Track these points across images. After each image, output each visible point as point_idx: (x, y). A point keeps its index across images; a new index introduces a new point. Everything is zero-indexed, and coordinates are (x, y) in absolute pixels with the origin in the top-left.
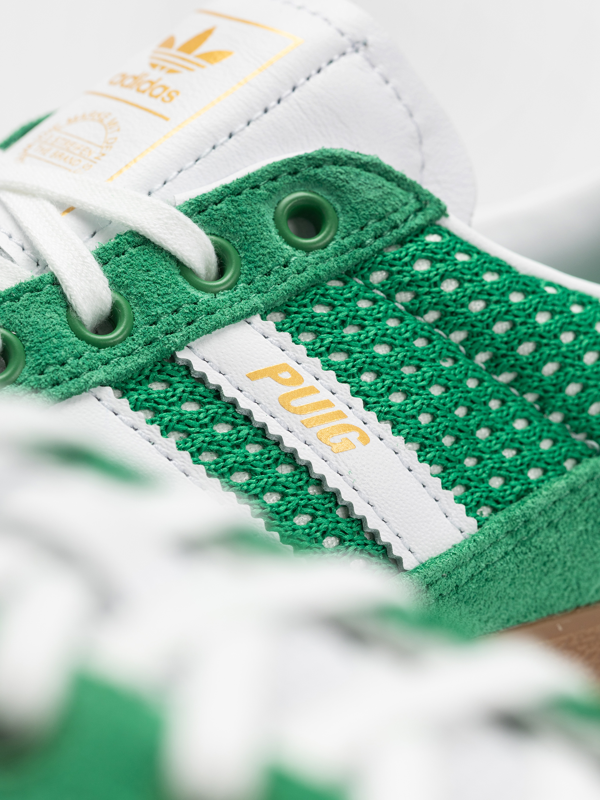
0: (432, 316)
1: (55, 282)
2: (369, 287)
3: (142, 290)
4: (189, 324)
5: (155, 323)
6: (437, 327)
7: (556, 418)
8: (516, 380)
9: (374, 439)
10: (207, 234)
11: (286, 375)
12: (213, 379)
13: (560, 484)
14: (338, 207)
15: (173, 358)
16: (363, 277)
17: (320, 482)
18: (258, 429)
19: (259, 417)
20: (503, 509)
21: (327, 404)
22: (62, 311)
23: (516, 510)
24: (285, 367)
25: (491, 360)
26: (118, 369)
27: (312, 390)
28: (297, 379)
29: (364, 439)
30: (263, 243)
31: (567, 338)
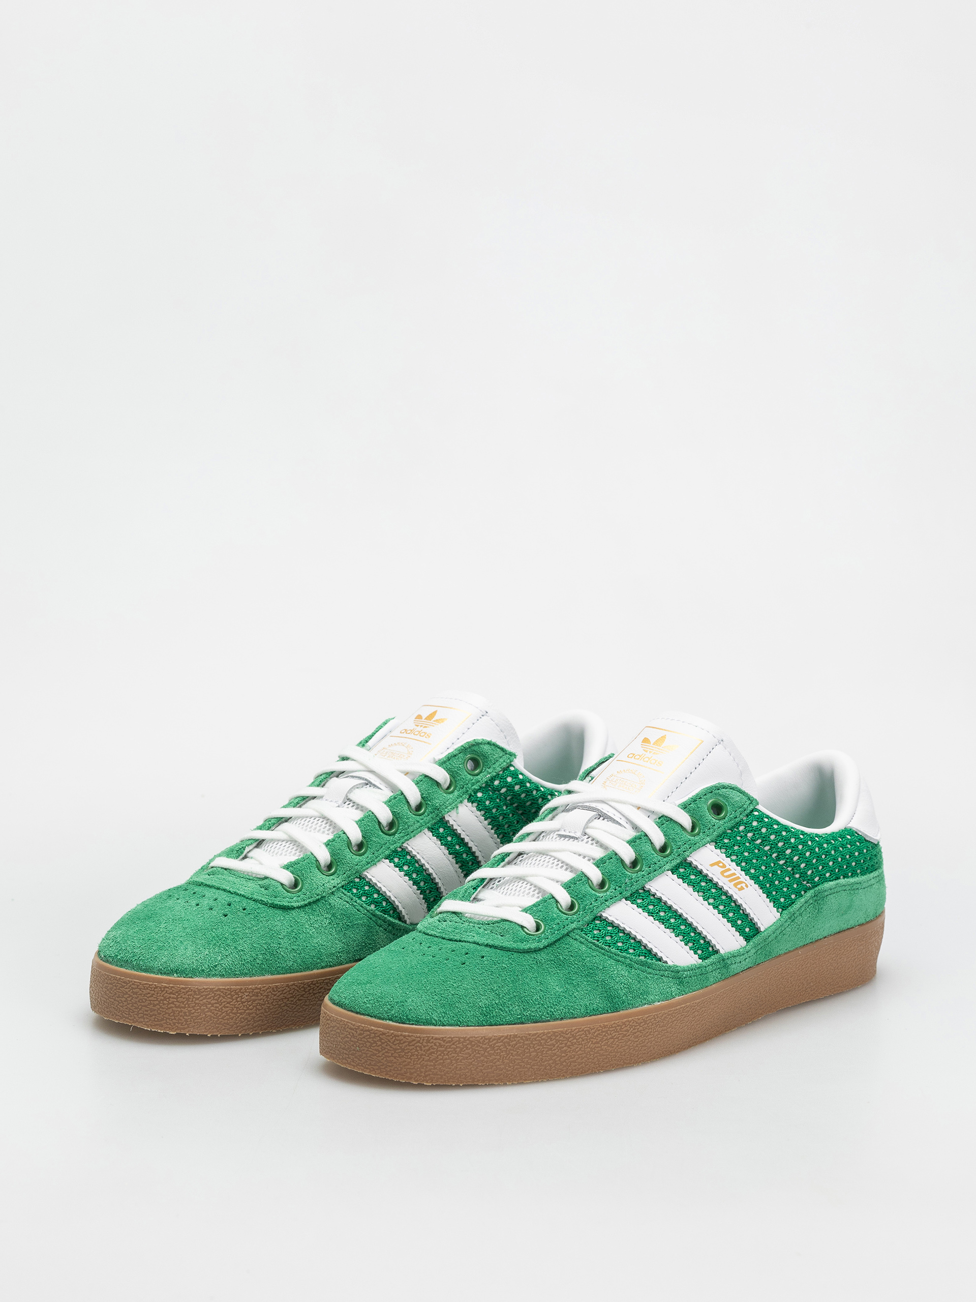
0: (759, 841)
1: (646, 835)
2: (739, 832)
3: (674, 837)
4: (690, 848)
5: (680, 848)
6: (761, 845)
7: (797, 876)
8: (785, 863)
9: (749, 886)
10: (690, 816)
11: (721, 865)
12: (700, 867)
13: (803, 900)
14: (727, 803)
15: (686, 860)
16: (737, 828)
17: (735, 902)
18: (714, 884)
19: (715, 880)
20: (786, 909)
21: (734, 874)
22: (650, 845)
23: (791, 909)
24: (720, 862)
25: (777, 856)
26: (672, 865)
27: (729, 870)
28: (724, 866)
29: (747, 886)
30: (707, 818)
31: (780, 844)
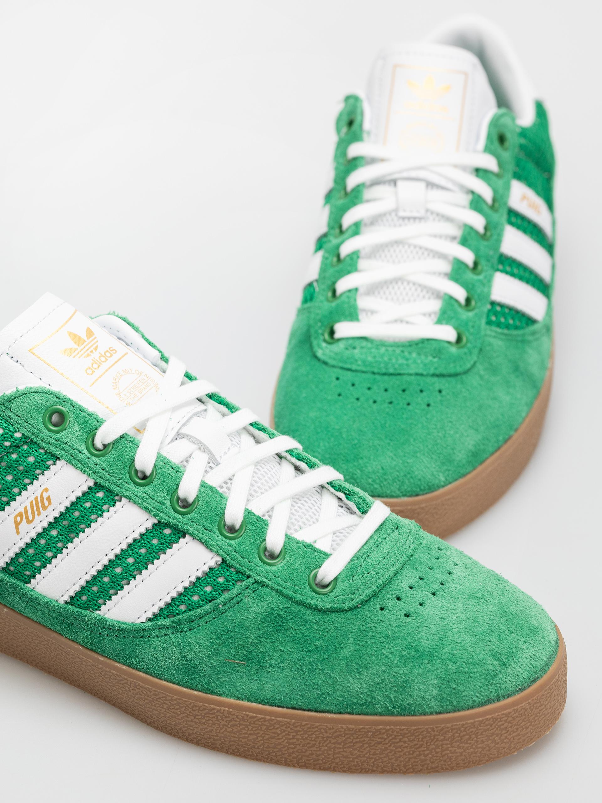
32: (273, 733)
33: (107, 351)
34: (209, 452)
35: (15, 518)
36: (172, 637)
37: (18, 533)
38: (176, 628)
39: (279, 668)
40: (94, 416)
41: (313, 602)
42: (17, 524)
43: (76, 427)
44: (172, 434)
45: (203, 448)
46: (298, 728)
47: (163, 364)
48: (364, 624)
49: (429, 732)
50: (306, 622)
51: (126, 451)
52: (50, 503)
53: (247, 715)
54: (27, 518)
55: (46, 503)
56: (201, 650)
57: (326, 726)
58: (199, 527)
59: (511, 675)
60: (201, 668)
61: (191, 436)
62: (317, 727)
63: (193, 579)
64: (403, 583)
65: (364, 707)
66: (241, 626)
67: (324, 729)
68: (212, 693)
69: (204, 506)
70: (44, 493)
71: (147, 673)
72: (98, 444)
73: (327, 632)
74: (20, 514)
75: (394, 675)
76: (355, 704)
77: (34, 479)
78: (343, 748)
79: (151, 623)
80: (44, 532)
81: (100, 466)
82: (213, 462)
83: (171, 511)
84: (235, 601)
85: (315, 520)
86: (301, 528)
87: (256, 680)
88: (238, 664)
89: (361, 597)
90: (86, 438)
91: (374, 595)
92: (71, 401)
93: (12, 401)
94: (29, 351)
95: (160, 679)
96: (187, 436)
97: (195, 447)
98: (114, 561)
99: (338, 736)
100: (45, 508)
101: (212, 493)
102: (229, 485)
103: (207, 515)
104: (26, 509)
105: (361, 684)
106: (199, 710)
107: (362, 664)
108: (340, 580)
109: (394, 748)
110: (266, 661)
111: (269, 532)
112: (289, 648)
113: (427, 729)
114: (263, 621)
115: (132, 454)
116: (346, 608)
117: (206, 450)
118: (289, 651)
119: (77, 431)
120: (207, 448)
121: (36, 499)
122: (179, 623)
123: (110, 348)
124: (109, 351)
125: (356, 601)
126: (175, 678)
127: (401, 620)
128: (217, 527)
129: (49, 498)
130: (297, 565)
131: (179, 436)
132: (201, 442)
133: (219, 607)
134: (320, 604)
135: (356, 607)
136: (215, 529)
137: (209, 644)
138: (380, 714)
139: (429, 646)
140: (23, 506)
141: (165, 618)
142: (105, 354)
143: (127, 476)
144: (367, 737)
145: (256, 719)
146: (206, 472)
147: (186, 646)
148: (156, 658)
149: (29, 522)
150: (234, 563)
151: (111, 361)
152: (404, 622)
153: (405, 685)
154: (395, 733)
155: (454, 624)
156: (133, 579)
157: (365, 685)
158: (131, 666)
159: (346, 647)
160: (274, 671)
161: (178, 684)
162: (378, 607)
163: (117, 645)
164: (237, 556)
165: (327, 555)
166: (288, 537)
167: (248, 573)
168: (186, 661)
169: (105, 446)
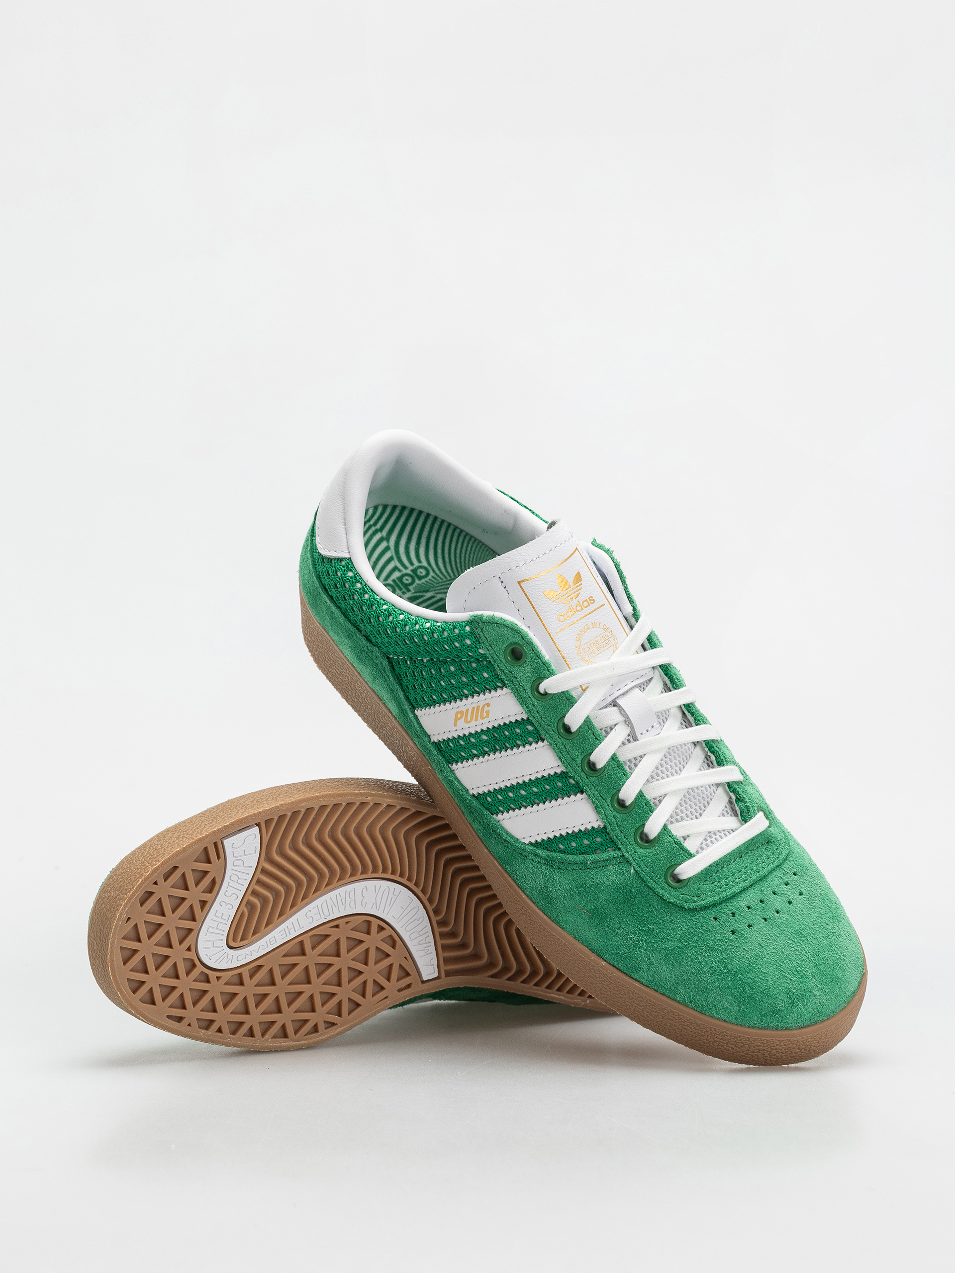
32: (593, 974)
33: (586, 600)
34: (632, 729)
35: (457, 713)
36: (544, 867)
37: (455, 725)
38: (549, 862)
39: (614, 931)
40: (547, 665)
41: (661, 892)
42: (456, 719)
43: (528, 669)
44: (610, 699)
45: (628, 721)
46: (613, 982)
47: (633, 620)
48: (694, 927)
49: (711, 1030)
50: (650, 905)
51: (561, 706)
52: (487, 716)
53: (578, 954)
54: (466, 717)
55: (485, 715)
56: (561, 889)
57: (634, 991)
58: (596, 793)
59: (795, 1014)
60: (556, 902)
61: (623, 709)
62: (627, 988)
63: (576, 830)
64: (742, 902)
65: (668, 991)
66: (597, 886)
67: (631, 991)
68: (557, 923)
69: (606, 776)
70: (486, 706)
71: (515, 882)
72: (542, 689)
73: (663, 920)
74: (462, 712)
75: (699, 979)
76: (662, 986)
77: (482, 691)
78: (643, 1010)
79: (531, 848)
80: (476, 734)
81: (536, 708)
82: (633, 737)
83: (580, 769)
84: (600, 864)
85: (698, 815)
86: (682, 819)
87: (594, 932)
88: (585, 913)
89: (703, 902)
90: (534, 681)
91: (714, 905)
92: (533, 645)
93: (486, 624)
94: (519, 583)
95: (523, 891)
96: (620, 706)
97: (622, 719)
98: (521, 784)
99: (641, 1001)
100: (483, 718)
101: (617, 768)
102: (637, 762)
103: (606, 785)
104: (467, 710)
105: (671, 974)
106: (544, 930)
107: (678, 959)
108: (691, 882)
109: (681, 1028)
110: (607, 921)
111: (651, 819)
112: (627, 920)
113: (711, 1028)
114: (617, 889)
115: (566, 710)
116: (686, 907)
117: (630, 726)
118: (627, 922)
119: (528, 672)
120: (632, 725)
121: (478, 707)
122: (553, 859)
123: (589, 598)
124: (588, 600)
125: (697, 904)
126: (534, 898)
127: (725, 936)
128: (610, 798)
129: (488, 712)
130: (662, 856)
131: (614, 704)
132: (628, 718)
133: (587, 863)
134: (666, 896)
135: (695, 910)
136: (609, 800)
137: (568, 888)
138: (679, 1002)
139: (738, 967)
140: (466, 708)
141: (543, 849)
142: (583, 603)
143: (555, 725)
144: (663, 1012)
145: (583, 959)
146: (623, 744)
147: (551, 879)
148: (525, 876)
149: (466, 722)
150: (612, 834)
151: (586, 611)
152: (727, 938)
153: (705, 990)
154: (685, 1020)
155: (768, 954)
156: (531, 805)
157: (674, 977)
158: (505, 869)
159: (671, 940)
160: (610, 932)
161: (534, 903)
162: (713, 916)
163: (500, 849)
164: (617, 828)
165: (690, 856)
166: (665, 828)
167: (620, 846)
168: (546, 891)
169: (546, 694)
